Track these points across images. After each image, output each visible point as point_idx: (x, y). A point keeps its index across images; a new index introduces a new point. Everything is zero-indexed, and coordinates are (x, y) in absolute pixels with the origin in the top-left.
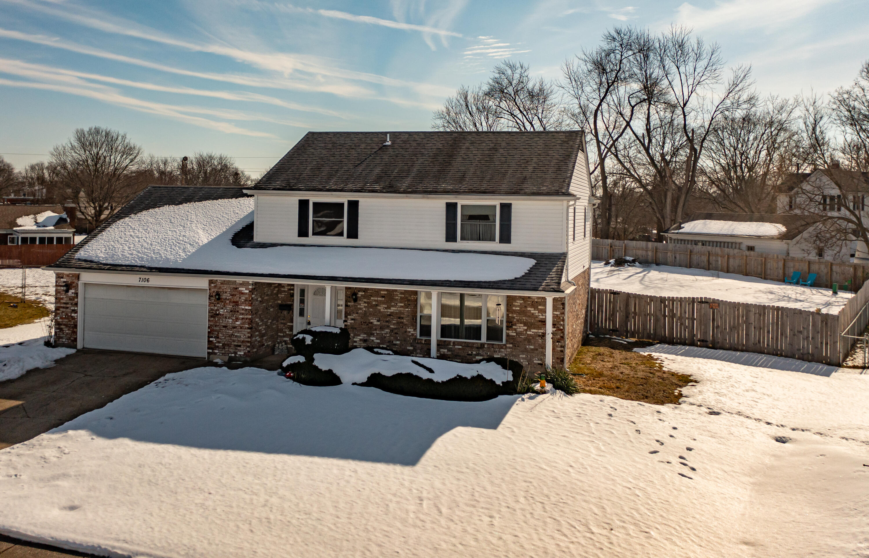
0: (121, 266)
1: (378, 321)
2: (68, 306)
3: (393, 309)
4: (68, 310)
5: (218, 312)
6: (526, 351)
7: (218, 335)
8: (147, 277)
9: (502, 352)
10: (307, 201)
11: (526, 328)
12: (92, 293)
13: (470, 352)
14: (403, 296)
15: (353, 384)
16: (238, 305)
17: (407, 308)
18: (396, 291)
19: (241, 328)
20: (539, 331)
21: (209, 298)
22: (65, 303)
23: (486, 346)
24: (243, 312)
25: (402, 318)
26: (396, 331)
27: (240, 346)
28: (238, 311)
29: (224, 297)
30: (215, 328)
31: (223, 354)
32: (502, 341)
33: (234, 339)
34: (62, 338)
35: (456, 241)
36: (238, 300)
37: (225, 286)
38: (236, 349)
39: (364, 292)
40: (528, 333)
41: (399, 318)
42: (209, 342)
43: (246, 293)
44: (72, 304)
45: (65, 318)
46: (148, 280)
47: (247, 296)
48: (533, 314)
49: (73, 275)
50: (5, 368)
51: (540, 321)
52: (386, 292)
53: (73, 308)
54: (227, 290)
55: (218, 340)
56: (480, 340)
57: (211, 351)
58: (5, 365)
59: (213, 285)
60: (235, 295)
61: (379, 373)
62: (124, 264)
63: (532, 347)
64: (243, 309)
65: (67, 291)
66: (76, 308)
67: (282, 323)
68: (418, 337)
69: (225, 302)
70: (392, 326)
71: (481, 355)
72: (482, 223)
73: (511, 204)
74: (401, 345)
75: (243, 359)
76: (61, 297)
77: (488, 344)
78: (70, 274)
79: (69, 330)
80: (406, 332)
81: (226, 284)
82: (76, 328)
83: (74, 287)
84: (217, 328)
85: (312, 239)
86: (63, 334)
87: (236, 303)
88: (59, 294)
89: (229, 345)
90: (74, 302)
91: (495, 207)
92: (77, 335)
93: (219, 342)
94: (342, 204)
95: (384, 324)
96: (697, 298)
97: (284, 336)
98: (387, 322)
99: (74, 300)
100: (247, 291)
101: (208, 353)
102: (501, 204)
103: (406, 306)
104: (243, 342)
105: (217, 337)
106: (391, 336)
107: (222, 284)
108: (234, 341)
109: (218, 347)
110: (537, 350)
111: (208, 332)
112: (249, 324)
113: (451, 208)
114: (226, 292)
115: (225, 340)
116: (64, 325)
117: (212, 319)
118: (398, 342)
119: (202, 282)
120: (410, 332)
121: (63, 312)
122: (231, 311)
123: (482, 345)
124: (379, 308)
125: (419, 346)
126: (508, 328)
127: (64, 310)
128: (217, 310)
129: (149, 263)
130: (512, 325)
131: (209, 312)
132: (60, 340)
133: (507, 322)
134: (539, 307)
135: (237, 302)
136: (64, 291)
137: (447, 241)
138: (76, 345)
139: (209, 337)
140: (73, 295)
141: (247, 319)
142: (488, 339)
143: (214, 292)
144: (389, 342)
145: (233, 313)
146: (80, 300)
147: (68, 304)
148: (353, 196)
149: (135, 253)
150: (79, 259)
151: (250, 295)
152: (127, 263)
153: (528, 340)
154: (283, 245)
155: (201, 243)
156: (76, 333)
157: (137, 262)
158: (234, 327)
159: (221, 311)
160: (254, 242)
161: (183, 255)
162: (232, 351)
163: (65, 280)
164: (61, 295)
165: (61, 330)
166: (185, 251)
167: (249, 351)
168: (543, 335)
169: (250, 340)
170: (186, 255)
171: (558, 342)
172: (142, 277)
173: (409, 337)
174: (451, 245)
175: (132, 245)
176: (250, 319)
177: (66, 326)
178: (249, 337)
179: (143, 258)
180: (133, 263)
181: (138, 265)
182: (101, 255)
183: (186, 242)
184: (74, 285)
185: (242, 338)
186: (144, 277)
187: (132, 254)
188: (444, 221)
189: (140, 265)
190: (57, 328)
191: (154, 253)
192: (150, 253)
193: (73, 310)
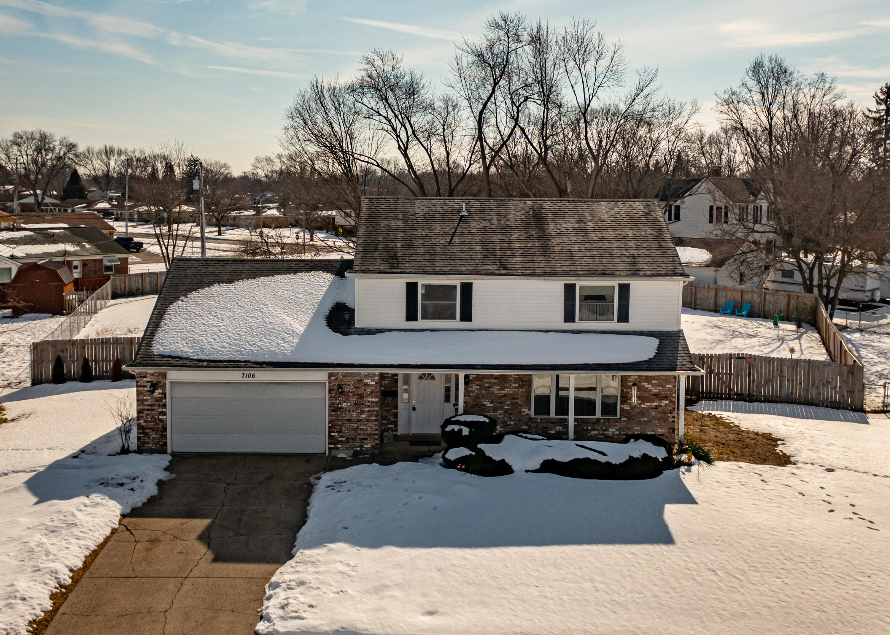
0: (220, 361)
1: (491, 403)
2: (154, 408)
3: (506, 391)
4: (154, 412)
5: (340, 406)
6: (639, 423)
7: (340, 429)
9: (616, 426)
10: (416, 284)
11: (640, 402)
12: (180, 392)
13: (585, 428)
15: (527, 471)
16: (363, 398)
17: (522, 388)
19: (367, 420)
21: (329, 392)
22: (149, 405)
23: (602, 421)
24: (370, 404)
25: (517, 399)
26: (510, 412)
27: (366, 439)
28: (363, 404)
29: (347, 390)
30: (337, 422)
31: (346, 448)
32: (616, 415)
33: (360, 432)
34: (148, 443)
35: (574, 322)
36: (363, 392)
37: (348, 379)
38: (362, 443)
39: (476, 374)
40: (642, 406)
41: (514, 398)
42: (330, 436)
43: (372, 385)
44: (159, 405)
45: (151, 422)
46: (253, 376)
47: (373, 388)
48: (647, 388)
49: (160, 374)
51: (653, 395)
53: (161, 410)
54: (349, 383)
55: (341, 434)
56: (594, 415)
57: (333, 446)
59: (333, 378)
60: (360, 387)
61: (553, 459)
62: (222, 359)
63: (646, 419)
64: (369, 401)
65: (153, 392)
66: (164, 410)
67: (385, 410)
68: (533, 416)
69: (348, 395)
70: (506, 407)
71: (596, 430)
72: (600, 303)
73: (629, 284)
74: (515, 425)
75: (370, 452)
76: (145, 398)
77: (603, 419)
78: (155, 373)
79: (156, 434)
80: (520, 412)
81: (350, 377)
82: (166, 431)
83: (161, 387)
84: (340, 423)
85: (421, 323)
86: (150, 438)
87: (361, 396)
88: (141, 396)
89: (354, 439)
90: (161, 403)
91: (613, 287)
92: (166, 439)
93: (342, 437)
94: (455, 287)
95: (498, 405)
96: (735, 354)
98: (501, 403)
99: (161, 401)
100: (374, 383)
101: (330, 448)
102: (619, 284)
103: (520, 387)
104: (370, 434)
105: (340, 431)
106: (505, 416)
107: (343, 376)
108: (359, 434)
109: (341, 441)
110: (650, 422)
111: (329, 427)
112: (376, 416)
113: (570, 289)
114: (349, 385)
115: (349, 434)
116: (150, 429)
117: (334, 413)
118: (512, 423)
119: (321, 376)
120: (524, 412)
121: (147, 415)
122: (356, 404)
123: (598, 420)
124: (492, 389)
125: (533, 425)
126: (622, 403)
127: (149, 412)
128: (339, 404)
129: (252, 357)
130: (627, 400)
131: (329, 406)
132: (146, 445)
133: (621, 397)
135: (362, 394)
136: (148, 391)
137: (565, 322)
138: (167, 449)
139: (330, 432)
140: (160, 396)
141: (373, 411)
142: (603, 414)
143: (335, 385)
144: (503, 423)
145: (358, 406)
146: (168, 400)
147: (153, 405)
148: (466, 279)
149: (226, 345)
150: (160, 355)
151: (376, 387)
152: (225, 358)
153: (642, 413)
154: (390, 330)
155: (298, 331)
156: (165, 437)
157: (237, 357)
158: (360, 421)
159: (344, 405)
160: (356, 328)
161: (286, 345)
162: (357, 444)
163: (149, 380)
164: (145, 396)
165: (146, 434)
166: (287, 342)
167: (377, 444)
168: (656, 408)
169: (377, 432)
170: (292, 346)
171: (670, 413)
172: (246, 372)
173: (523, 416)
174: (570, 326)
175: (215, 336)
176: (377, 411)
177: (152, 429)
178: (376, 430)
179: (241, 352)
180: (233, 357)
181: (241, 359)
182: (185, 349)
183: (278, 331)
184: (160, 384)
185: (369, 431)
186: (248, 373)
187: (223, 347)
188: (563, 302)
189: (243, 360)
190: (141, 433)
191: (250, 345)
192: (246, 345)
193: (161, 413)
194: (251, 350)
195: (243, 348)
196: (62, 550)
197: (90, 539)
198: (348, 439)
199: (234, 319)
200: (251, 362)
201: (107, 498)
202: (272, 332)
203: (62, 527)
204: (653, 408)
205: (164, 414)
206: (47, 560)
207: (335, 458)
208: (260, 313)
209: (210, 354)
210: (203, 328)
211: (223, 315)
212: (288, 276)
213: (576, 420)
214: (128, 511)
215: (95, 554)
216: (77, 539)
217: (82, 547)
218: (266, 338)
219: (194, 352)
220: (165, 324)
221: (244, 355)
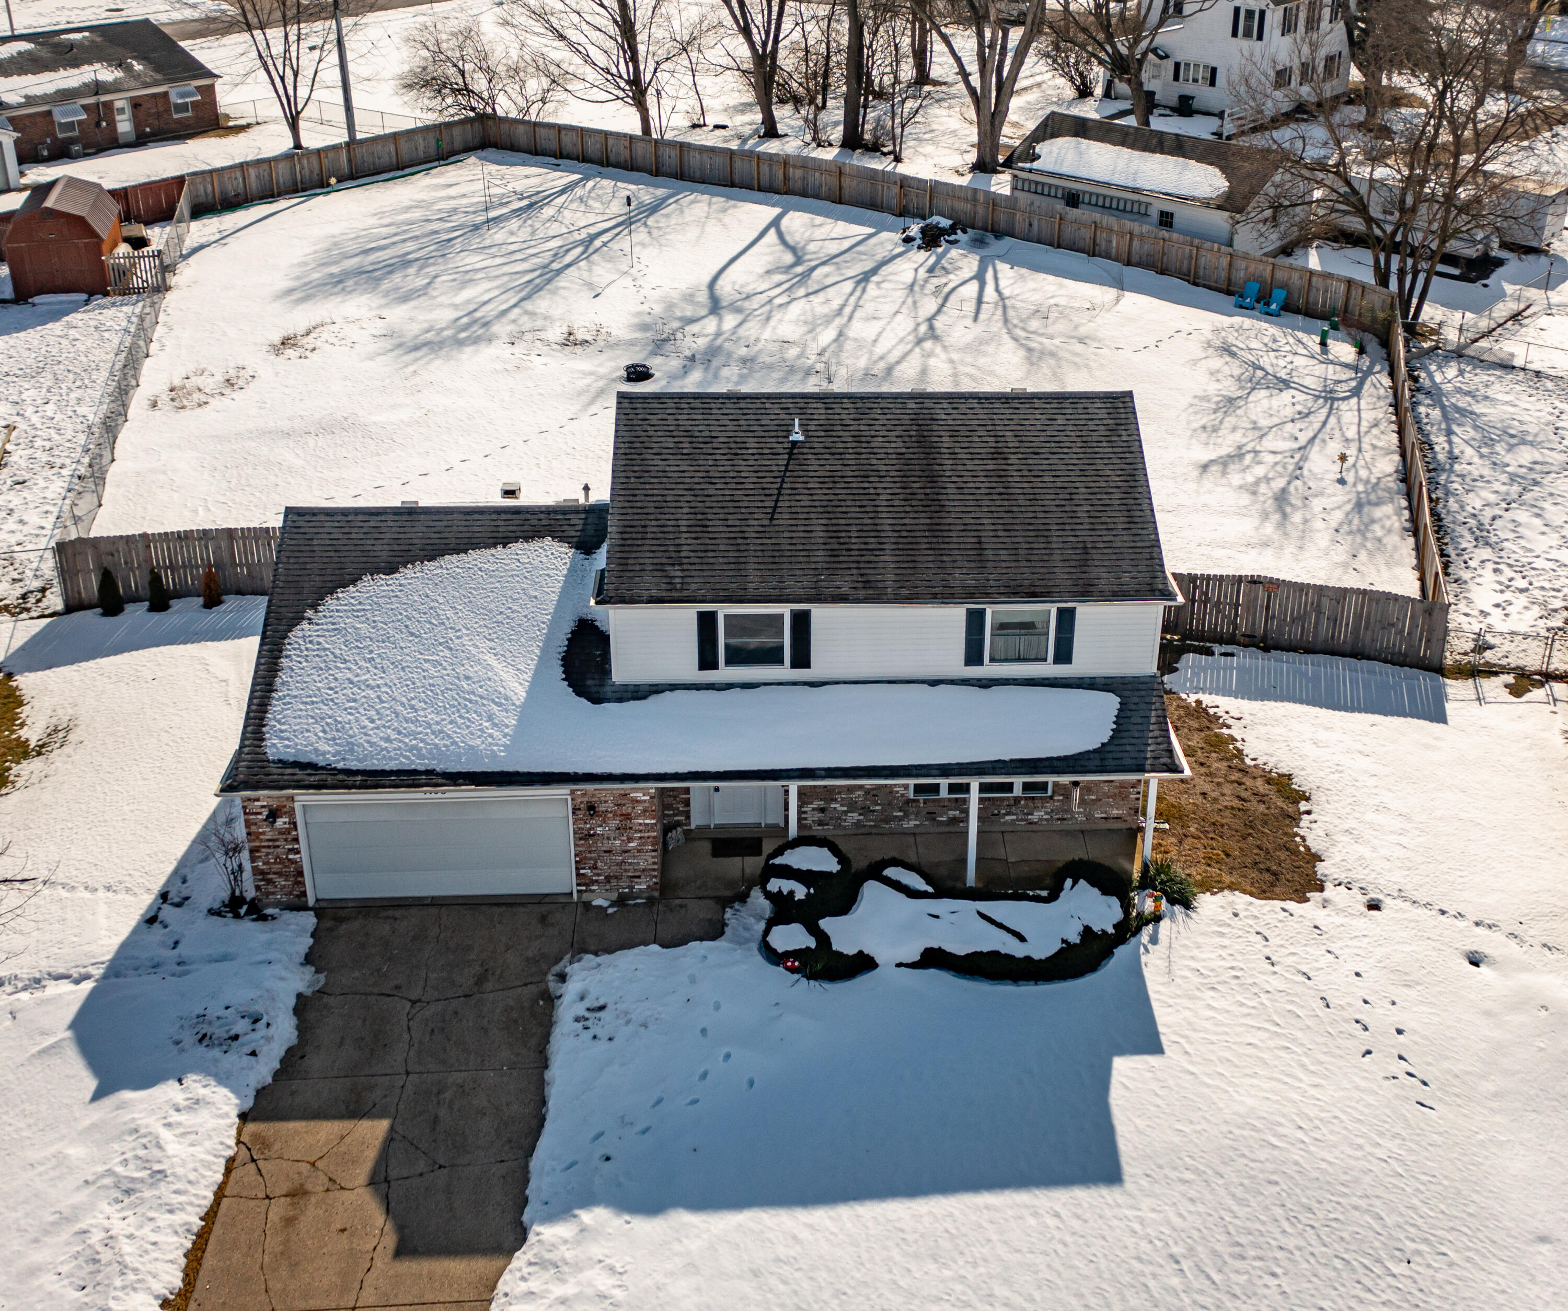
0: (383, 773)
2: (278, 843)
4: (279, 850)
5: (592, 832)
6: (1083, 803)
7: (595, 864)
9: (1046, 807)
10: (713, 614)
13: (997, 811)
15: (897, 965)
16: (630, 819)
19: (639, 851)
21: (574, 813)
22: (269, 840)
23: (1023, 801)
24: (641, 828)
26: (875, 792)
27: (639, 877)
28: (631, 828)
29: (602, 809)
30: (588, 855)
31: (606, 890)
32: (1046, 792)
33: (627, 867)
34: (273, 893)
35: (981, 664)
36: (629, 810)
37: (604, 793)
38: (632, 881)
42: (578, 875)
43: (645, 801)
44: (286, 840)
45: (275, 863)
46: (443, 793)
47: (647, 805)
49: (283, 798)
50: (272, 1030)
53: (290, 846)
54: (607, 799)
55: (597, 871)
56: (1011, 792)
57: (584, 888)
58: (268, 1025)
59: (580, 793)
60: (625, 804)
61: (940, 949)
62: (387, 768)
63: (1093, 797)
64: (641, 824)
65: (272, 820)
66: (296, 846)
69: (606, 816)
71: (1015, 814)
72: (1025, 633)
73: (1075, 608)
74: (883, 810)
75: (645, 895)
76: (261, 830)
77: (1026, 798)
79: (286, 880)
80: (891, 791)
81: (605, 790)
82: (303, 876)
83: (286, 813)
84: (593, 855)
85: (725, 673)
87: (627, 817)
88: (254, 827)
89: (618, 878)
90: (290, 837)
91: (1047, 612)
92: (304, 886)
93: (598, 875)
94: (781, 619)
97: (674, 815)
99: (289, 833)
100: (648, 799)
101: (578, 891)
102: (1058, 608)
104: (644, 870)
105: (595, 867)
106: (866, 799)
107: (596, 792)
109: (596, 881)
111: (577, 862)
112: (653, 845)
113: (975, 616)
114: (606, 802)
115: (609, 870)
116: (275, 873)
117: (582, 842)
118: (877, 806)
119: (559, 790)
120: (897, 791)
121: (268, 854)
122: (618, 829)
123: (1017, 800)
125: (911, 807)
127: (271, 850)
128: (590, 829)
129: (440, 761)
131: (575, 833)
135: (629, 814)
136: (263, 820)
137: (964, 665)
138: (306, 899)
139: (577, 869)
140: (287, 826)
141: (649, 837)
142: (1025, 790)
143: (582, 803)
144: (863, 808)
145: (622, 831)
146: (301, 832)
147: (276, 840)
148: (801, 608)
149: (394, 736)
150: (280, 761)
151: (652, 804)
152: (392, 765)
153: (1088, 789)
154: (673, 687)
155: (514, 698)
156: (303, 883)
157: (413, 762)
158: (626, 851)
159: (599, 830)
160: (614, 684)
161: (496, 734)
162: (624, 884)
163: (265, 805)
164: (260, 827)
165: (269, 882)
166: (496, 725)
167: (656, 883)
169: (656, 867)
170: (506, 735)
171: (1133, 787)
173: (895, 798)
174: (974, 672)
175: (372, 713)
176: (654, 837)
177: (279, 874)
178: (654, 863)
179: (420, 749)
180: (406, 764)
182: (323, 747)
183: (481, 697)
184: (286, 810)
185: (643, 865)
187: (388, 740)
188: (964, 635)
189: (423, 768)
190: (261, 880)
191: (433, 733)
192: (427, 734)
193: (291, 851)
194: (436, 745)
195: (422, 741)
196: (146, 1252)
197: (191, 1204)
198: (608, 879)
199: (403, 669)
200: (438, 774)
201: (213, 1083)
202: (470, 701)
203: (142, 1181)
204: (1105, 782)
205: (296, 850)
206: (124, 1288)
207: (589, 905)
208: (447, 653)
209: (365, 759)
210: (349, 692)
211: (383, 659)
212: (493, 551)
213: (981, 800)
214: (250, 1103)
215: (202, 1238)
216: (171, 1212)
217: (180, 1230)
218: (460, 717)
219: (338, 753)
220: (283, 684)
221: (424, 758)
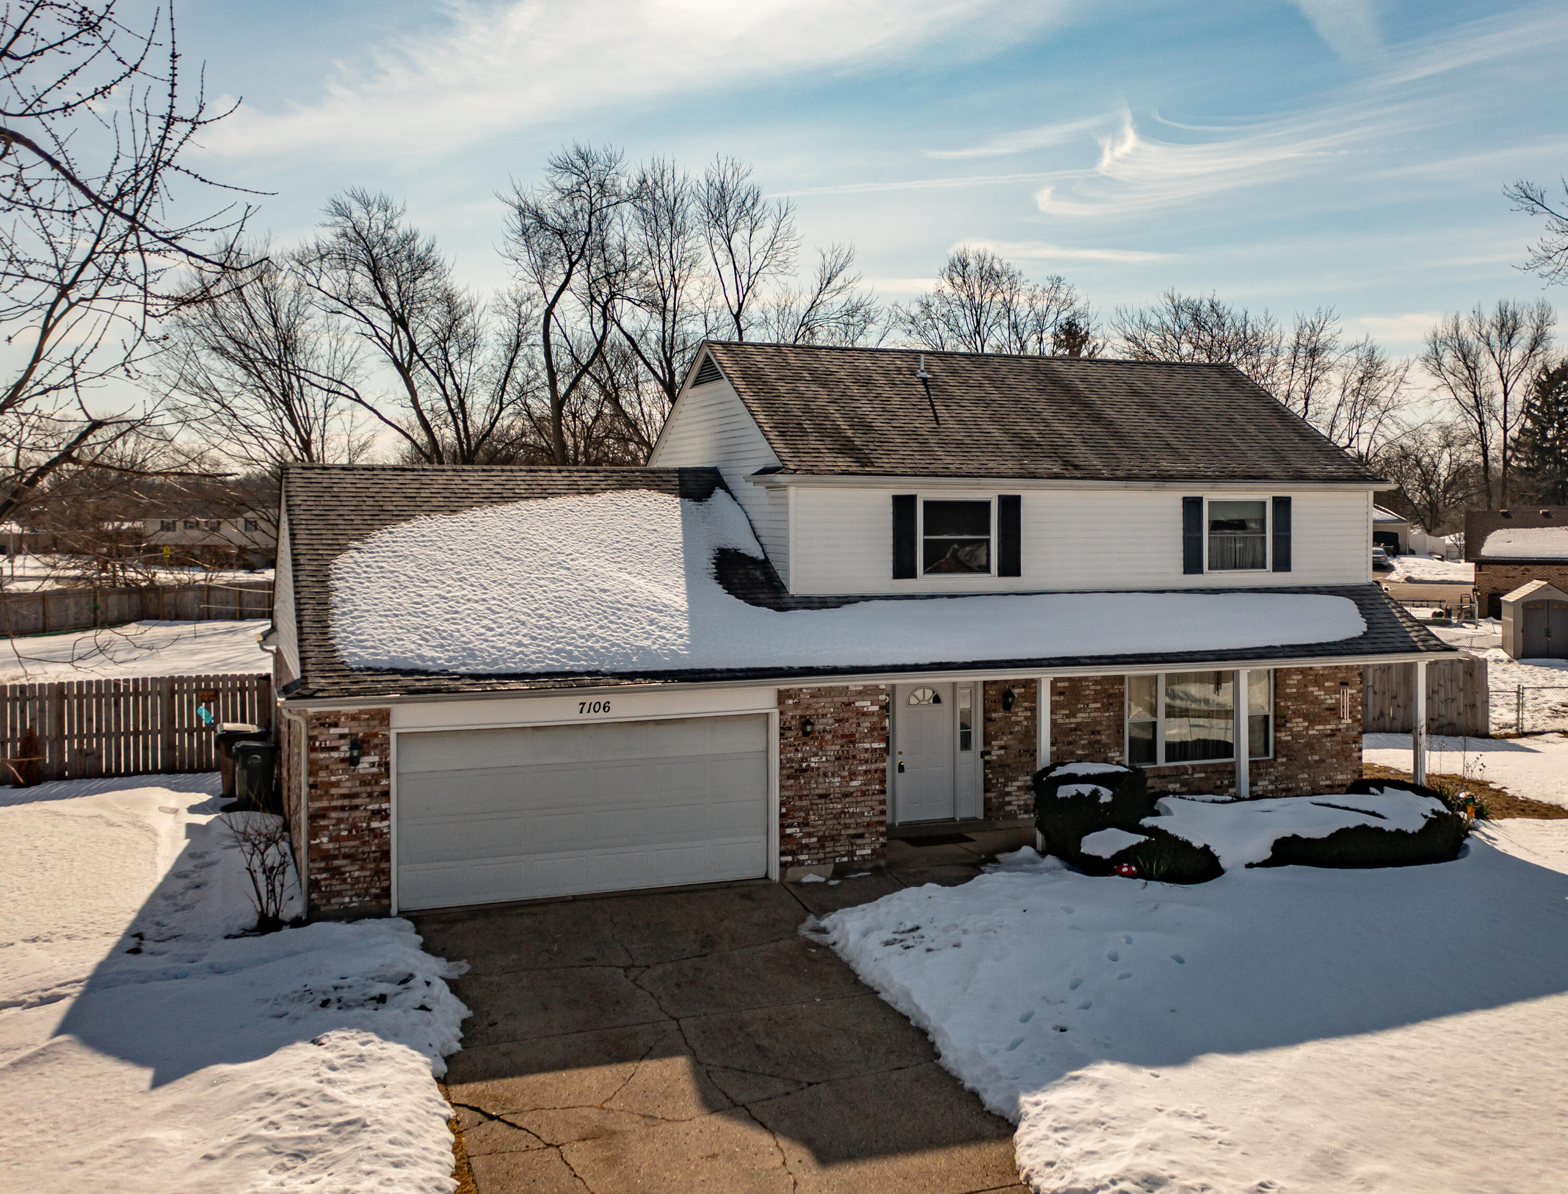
0: (524, 676)
1: (1052, 743)
2: (357, 801)
3: (1081, 717)
4: (357, 814)
5: (804, 765)
6: (1307, 766)
7: (806, 818)
8: (603, 699)
9: (1268, 774)
10: (912, 499)
11: (1306, 724)
12: (420, 760)
13: (1219, 783)
14: (1099, 687)
15: (1249, 866)
16: (854, 742)
17: (1108, 710)
18: (1086, 679)
19: (864, 794)
20: (1328, 727)
21: (782, 735)
22: (344, 796)
24: (867, 756)
25: (1099, 733)
27: (861, 836)
28: (854, 757)
29: (818, 727)
30: (798, 803)
31: (819, 860)
32: (1266, 753)
33: (848, 821)
34: (340, 895)
35: (1201, 572)
36: (853, 731)
37: (822, 703)
38: (852, 844)
39: (1024, 687)
40: (1311, 732)
41: (1093, 733)
42: (783, 837)
43: (873, 713)
44: (370, 795)
45: (348, 838)
46: (606, 707)
47: (875, 719)
48: (1317, 697)
49: (374, 715)
51: (1327, 709)
52: (1066, 684)
53: (376, 806)
54: (825, 711)
55: (807, 830)
57: (789, 858)
59: (791, 702)
60: (847, 721)
62: (530, 670)
63: (1317, 758)
64: (866, 750)
65: (353, 761)
66: (384, 806)
69: (822, 738)
70: (1080, 752)
72: (1240, 534)
73: (1290, 498)
75: (869, 865)
76: (333, 779)
78: (361, 712)
79: (362, 869)
80: (1105, 758)
81: (825, 696)
82: (388, 859)
83: (376, 746)
84: (804, 803)
85: (924, 582)
86: (345, 881)
87: (850, 739)
88: (323, 774)
89: (834, 839)
90: (377, 789)
91: (1263, 504)
92: (389, 879)
93: (810, 835)
94: (986, 505)
95: (1066, 748)
98: (1070, 743)
99: (377, 783)
100: (876, 708)
101: (783, 865)
102: (1274, 498)
103: (1106, 708)
104: (869, 825)
105: (805, 824)
107: (812, 697)
108: (846, 826)
109: (807, 845)
110: (1324, 761)
111: (782, 816)
112: (881, 782)
113: (1192, 506)
114: (824, 716)
115: (824, 828)
116: (346, 856)
117: (791, 782)
119: (762, 699)
120: (1111, 758)
121: (339, 821)
122: (838, 759)
126: (1277, 728)
127: (345, 815)
128: (803, 759)
129: (602, 663)
130: (1286, 721)
131: (782, 768)
132: (333, 901)
133: (1275, 717)
134: (1327, 684)
135: (852, 735)
136: (343, 760)
137: (1185, 573)
138: (390, 906)
139: (782, 827)
140: (375, 770)
141: (876, 771)
143: (792, 718)
145: (843, 762)
146: (396, 781)
147: (355, 796)
148: (1010, 488)
150: (369, 669)
152: (536, 668)
153: (1311, 746)
154: (865, 599)
155: (675, 606)
156: (387, 873)
157: (565, 664)
158: (846, 795)
159: (814, 763)
160: (793, 597)
161: (668, 636)
162: (843, 850)
163: (346, 731)
164: (333, 773)
165: (336, 872)
166: (665, 628)
167: (883, 845)
168: (1333, 734)
170: (681, 636)
171: (1355, 742)
172: (588, 699)
174: (1195, 581)
175: (487, 623)
177: (352, 858)
179: (570, 653)
180: (556, 666)
181: (575, 669)
182: (427, 652)
183: (630, 606)
184: (376, 741)
185: (868, 816)
186: (594, 699)
187: (520, 644)
188: (1181, 533)
189: (581, 670)
190: (322, 870)
191: (582, 637)
192: (573, 638)
193: (375, 813)
194: (591, 648)
195: (569, 645)
198: (822, 840)
200: (602, 674)
202: (618, 610)
204: (1327, 736)
205: (384, 815)
207: (799, 884)
209: (495, 662)
210: (445, 606)
218: (612, 623)
219: (453, 659)
221: (578, 659)
